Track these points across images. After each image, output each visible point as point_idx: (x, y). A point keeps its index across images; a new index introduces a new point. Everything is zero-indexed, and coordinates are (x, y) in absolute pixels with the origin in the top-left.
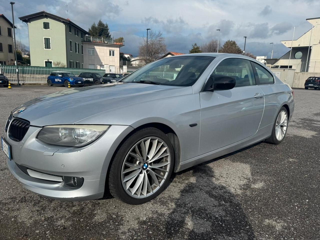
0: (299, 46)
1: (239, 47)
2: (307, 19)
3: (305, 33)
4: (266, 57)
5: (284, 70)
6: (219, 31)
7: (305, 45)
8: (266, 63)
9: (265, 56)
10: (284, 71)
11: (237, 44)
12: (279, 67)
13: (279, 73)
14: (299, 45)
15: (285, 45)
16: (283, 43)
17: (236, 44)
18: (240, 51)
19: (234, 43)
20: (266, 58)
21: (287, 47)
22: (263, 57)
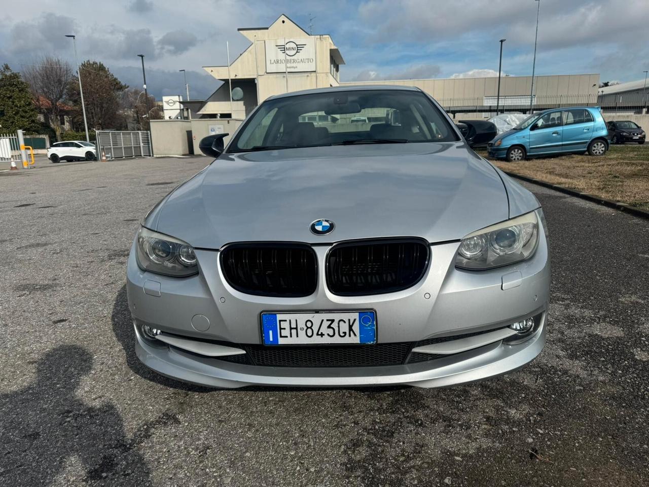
0: (237, 78)
1: (115, 77)
2: (239, 30)
3: (241, 55)
4: (181, 97)
5: (228, 121)
6: (73, 38)
7: (244, 75)
8: (183, 109)
9: (179, 96)
10: (228, 123)
11: (108, 71)
12: (218, 117)
13: (220, 128)
14: (236, 75)
15: (212, 74)
16: (208, 70)
17: (107, 69)
18: (119, 85)
19: (102, 68)
20: (181, 100)
21: (217, 78)
22: (176, 98)
